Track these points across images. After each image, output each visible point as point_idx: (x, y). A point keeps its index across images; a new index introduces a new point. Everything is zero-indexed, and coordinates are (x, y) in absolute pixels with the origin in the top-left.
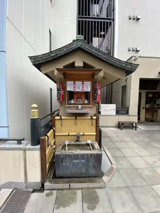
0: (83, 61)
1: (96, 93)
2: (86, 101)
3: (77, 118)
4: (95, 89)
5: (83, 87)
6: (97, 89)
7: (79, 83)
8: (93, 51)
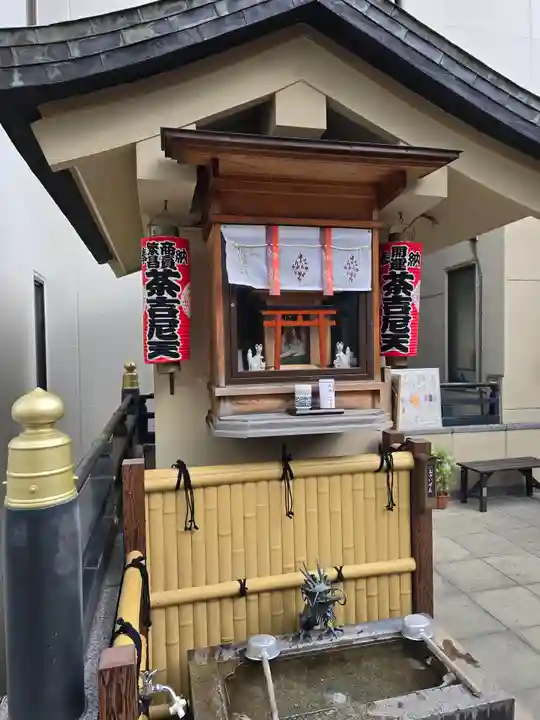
0: (329, 101)
1: (397, 300)
2: (340, 354)
3: (296, 467)
4: (393, 275)
5: (326, 265)
6: (404, 276)
7: (298, 240)
8: (401, 33)
